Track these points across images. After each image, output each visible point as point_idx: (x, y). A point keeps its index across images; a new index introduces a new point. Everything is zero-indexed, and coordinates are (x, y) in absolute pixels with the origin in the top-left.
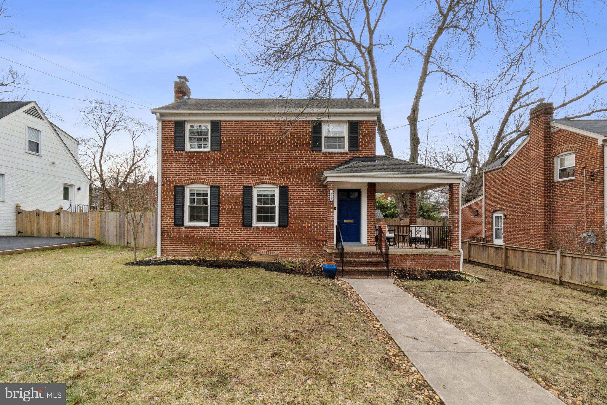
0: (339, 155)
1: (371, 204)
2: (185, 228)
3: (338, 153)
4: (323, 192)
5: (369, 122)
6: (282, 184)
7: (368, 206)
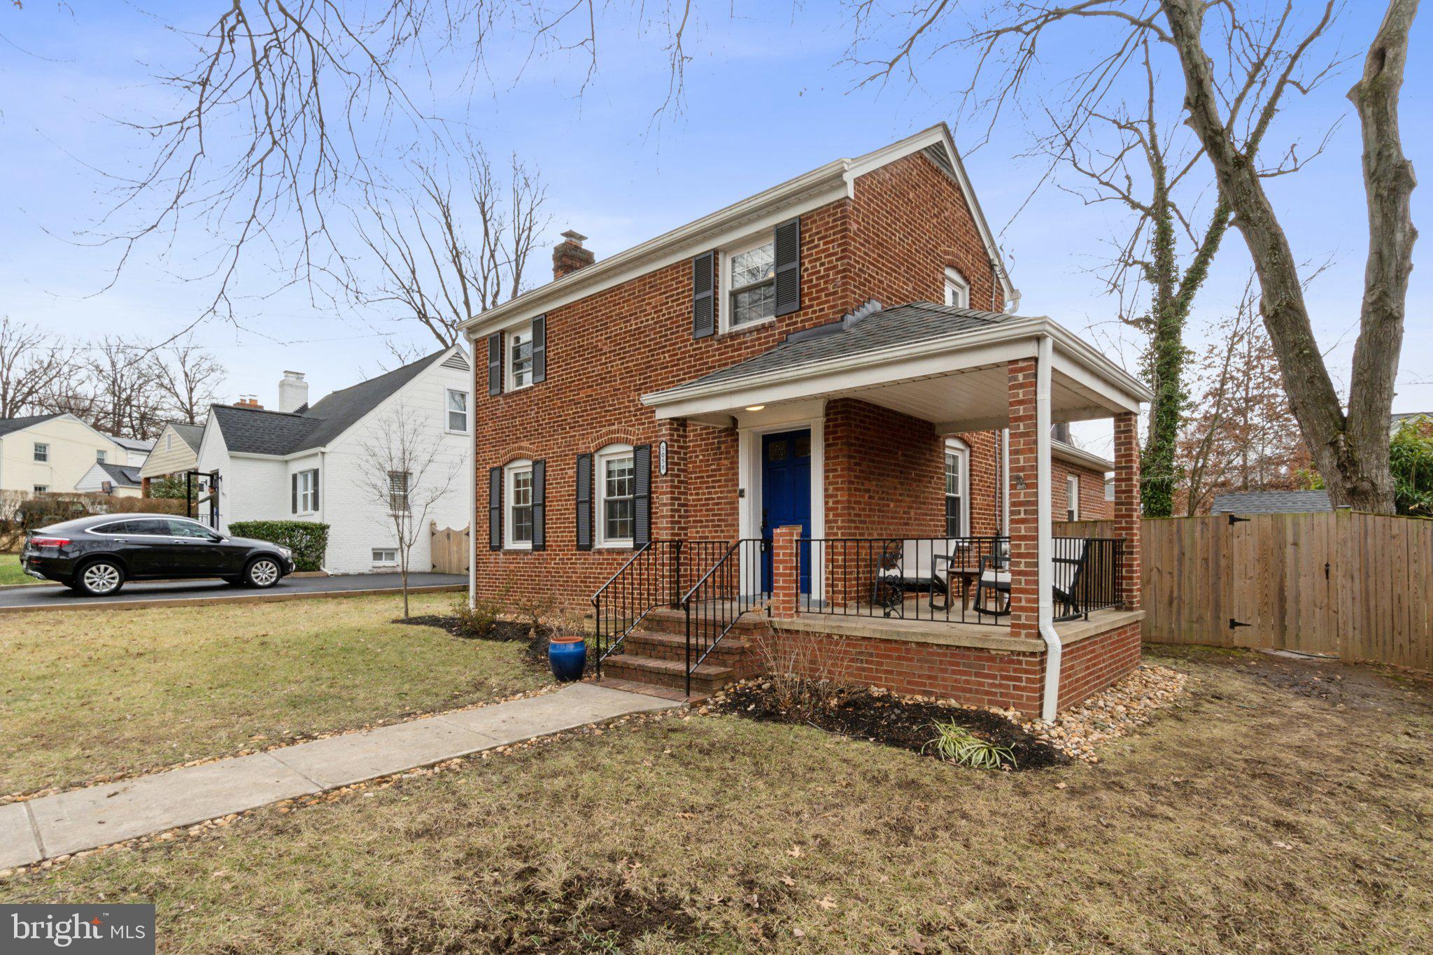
0: (755, 335)
1: (835, 470)
2: (505, 554)
3: (750, 331)
4: (719, 448)
5: (828, 210)
6: (640, 439)
7: (826, 477)
